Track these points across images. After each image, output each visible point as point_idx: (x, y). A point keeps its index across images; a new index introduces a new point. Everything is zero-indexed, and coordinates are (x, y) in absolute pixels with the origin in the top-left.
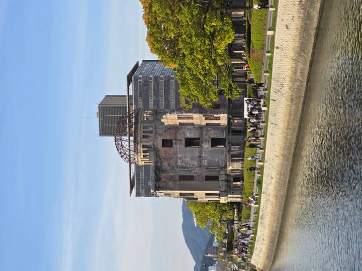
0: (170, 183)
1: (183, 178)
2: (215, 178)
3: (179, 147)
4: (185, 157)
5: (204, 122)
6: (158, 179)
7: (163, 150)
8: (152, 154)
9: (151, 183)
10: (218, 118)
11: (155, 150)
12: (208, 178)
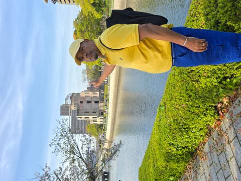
0: (82, 114)
1: (85, 112)
2: (95, 112)
3: (85, 103)
4: (86, 106)
5: (93, 96)
6: (78, 113)
7: (80, 104)
8: (77, 105)
9: (76, 114)
10: (97, 94)
11: (78, 104)
12: (93, 112)
